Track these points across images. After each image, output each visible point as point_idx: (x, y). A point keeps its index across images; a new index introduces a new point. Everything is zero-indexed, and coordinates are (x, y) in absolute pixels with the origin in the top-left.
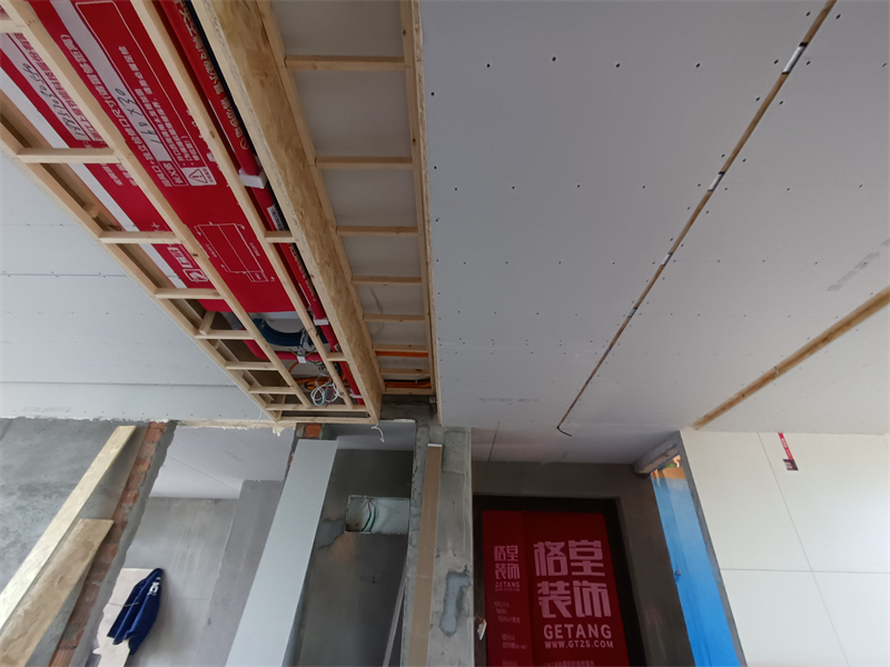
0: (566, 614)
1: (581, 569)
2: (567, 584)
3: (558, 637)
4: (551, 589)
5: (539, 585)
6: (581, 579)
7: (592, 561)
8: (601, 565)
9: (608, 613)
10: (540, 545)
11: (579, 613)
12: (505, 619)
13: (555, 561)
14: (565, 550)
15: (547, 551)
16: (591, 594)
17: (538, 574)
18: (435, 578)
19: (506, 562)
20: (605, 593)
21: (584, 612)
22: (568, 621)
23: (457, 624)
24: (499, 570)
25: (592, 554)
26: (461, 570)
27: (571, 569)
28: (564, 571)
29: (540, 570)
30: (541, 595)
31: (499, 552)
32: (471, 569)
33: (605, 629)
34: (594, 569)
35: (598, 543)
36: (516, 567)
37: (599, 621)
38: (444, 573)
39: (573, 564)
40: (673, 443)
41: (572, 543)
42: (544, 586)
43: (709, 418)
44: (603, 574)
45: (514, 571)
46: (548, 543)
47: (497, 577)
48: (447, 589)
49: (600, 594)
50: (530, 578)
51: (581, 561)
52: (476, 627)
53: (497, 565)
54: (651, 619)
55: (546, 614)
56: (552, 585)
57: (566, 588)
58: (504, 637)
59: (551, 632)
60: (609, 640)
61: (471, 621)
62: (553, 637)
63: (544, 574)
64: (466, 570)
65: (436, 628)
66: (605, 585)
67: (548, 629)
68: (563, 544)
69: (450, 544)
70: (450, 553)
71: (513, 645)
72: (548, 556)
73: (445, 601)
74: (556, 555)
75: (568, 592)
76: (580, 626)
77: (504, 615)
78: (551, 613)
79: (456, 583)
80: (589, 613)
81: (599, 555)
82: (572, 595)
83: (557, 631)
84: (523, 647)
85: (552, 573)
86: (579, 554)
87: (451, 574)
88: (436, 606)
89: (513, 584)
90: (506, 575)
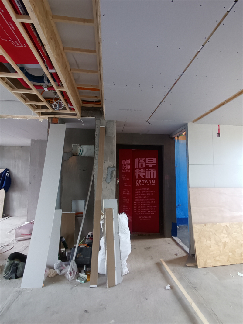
0: (143, 177)
1: (149, 166)
2: (144, 170)
3: (140, 183)
4: (139, 171)
5: (135, 170)
6: (148, 168)
7: (152, 164)
8: (155, 165)
9: (155, 177)
10: (137, 159)
11: (147, 177)
12: (125, 179)
13: (141, 164)
14: (145, 161)
15: (139, 161)
16: (151, 172)
17: (136, 167)
18: (104, 169)
19: (126, 164)
20: (155, 172)
21: (148, 177)
22: (143, 179)
23: (111, 180)
24: (124, 166)
25: (153, 162)
26: (112, 166)
27: (146, 166)
28: (144, 166)
29: (136, 166)
30: (136, 173)
31: (124, 161)
32: (115, 166)
33: (153, 181)
34: (152, 166)
35: (155, 159)
36: (129, 166)
37: (152, 179)
38: (106, 167)
39: (146, 165)
40: (185, 127)
41: (147, 159)
42: (137, 171)
43: (198, 119)
44: (155, 167)
45: (129, 167)
46: (139, 159)
47: (123, 168)
48: (108, 171)
49: (153, 172)
50: (133, 169)
51: (149, 164)
52: (116, 181)
53: (123, 165)
54: (166, 178)
55: (137, 177)
56: (139, 170)
57: (144, 171)
58: (124, 183)
59: (138, 182)
60: (154, 183)
61: (115, 179)
62: (138, 183)
63: (137, 167)
64: (113, 166)
65: (104, 182)
66: (155, 170)
67: (137, 181)
68: (144, 159)
69: (108, 159)
70: (109, 161)
71: (127, 185)
72: (139, 162)
73: (107, 175)
74: (142, 162)
75: (144, 172)
76: (146, 180)
77: (124, 178)
78: (138, 177)
79: (110, 170)
80: (149, 177)
81: (155, 162)
82: (145, 173)
83: (140, 182)
84: (130, 186)
85: (140, 167)
86: (149, 162)
87: (109, 167)
88: (104, 176)
89: (128, 170)
90: (126, 168)
